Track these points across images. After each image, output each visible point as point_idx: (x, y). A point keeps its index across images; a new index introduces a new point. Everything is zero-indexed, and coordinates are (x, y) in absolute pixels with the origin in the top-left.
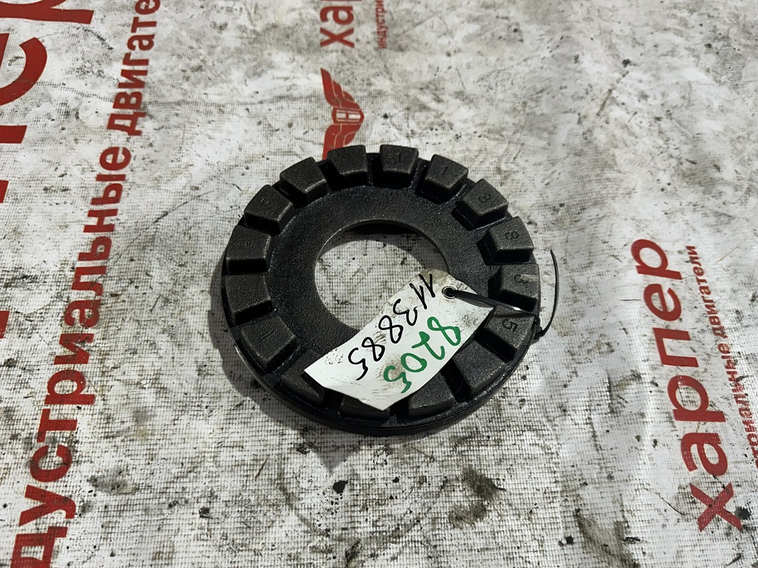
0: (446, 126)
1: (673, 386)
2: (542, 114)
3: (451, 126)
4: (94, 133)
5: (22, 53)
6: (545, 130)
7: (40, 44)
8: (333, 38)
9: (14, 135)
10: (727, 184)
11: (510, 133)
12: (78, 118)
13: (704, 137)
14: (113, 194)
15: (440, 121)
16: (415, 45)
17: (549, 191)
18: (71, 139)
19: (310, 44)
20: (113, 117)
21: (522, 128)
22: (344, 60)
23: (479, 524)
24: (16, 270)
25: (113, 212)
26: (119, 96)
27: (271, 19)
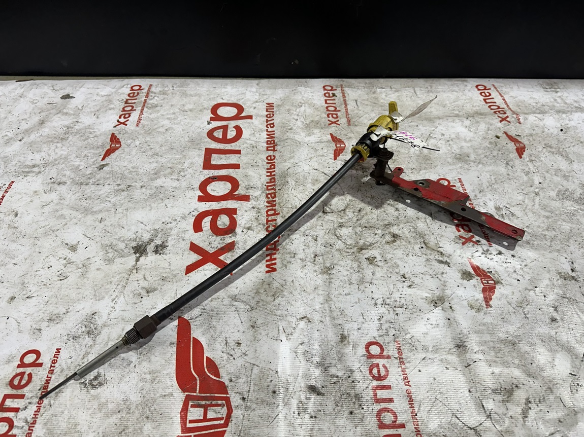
5: (234, 129)
6: (407, 148)
7: (239, 126)
8: (333, 123)
9: (238, 152)
10: (472, 161)
12: (256, 148)
13: (464, 148)
14: (272, 167)
16: (361, 124)
18: (256, 153)
19: (325, 125)
20: (267, 147)
22: (337, 129)
23: (394, 244)
24: (248, 185)
25: (275, 171)
26: (267, 141)
27: (311, 119)
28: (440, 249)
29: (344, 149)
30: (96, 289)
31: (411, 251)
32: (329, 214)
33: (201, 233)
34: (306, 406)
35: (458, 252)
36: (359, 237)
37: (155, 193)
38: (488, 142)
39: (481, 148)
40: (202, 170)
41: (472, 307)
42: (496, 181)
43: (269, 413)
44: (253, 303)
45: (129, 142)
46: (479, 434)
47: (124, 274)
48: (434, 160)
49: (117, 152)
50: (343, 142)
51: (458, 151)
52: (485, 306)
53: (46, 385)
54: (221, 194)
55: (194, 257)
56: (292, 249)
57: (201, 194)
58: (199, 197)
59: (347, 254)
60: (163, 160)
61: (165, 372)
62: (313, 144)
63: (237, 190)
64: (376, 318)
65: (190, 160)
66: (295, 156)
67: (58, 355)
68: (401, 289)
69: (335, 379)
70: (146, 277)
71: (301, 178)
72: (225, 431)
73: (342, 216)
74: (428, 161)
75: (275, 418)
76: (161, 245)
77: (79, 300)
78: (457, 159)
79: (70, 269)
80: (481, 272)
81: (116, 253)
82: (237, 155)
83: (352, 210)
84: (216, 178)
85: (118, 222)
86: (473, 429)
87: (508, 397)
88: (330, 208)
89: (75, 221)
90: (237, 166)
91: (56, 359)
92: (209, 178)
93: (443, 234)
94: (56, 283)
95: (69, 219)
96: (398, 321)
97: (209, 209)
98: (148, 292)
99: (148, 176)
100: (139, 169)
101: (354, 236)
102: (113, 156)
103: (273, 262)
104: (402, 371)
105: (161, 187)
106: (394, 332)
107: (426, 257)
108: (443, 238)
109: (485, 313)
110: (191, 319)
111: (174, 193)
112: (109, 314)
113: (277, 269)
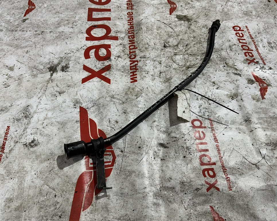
0: (194, 7)
1: (242, 46)
2: (214, 4)
3: (195, 7)
4: (125, 10)
6: (215, 7)
9: (109, 10)
10: (254, 15)
11: (207, 8)
12: (121, 7)
13: (249, 7)
14: (131, 19)
15: (192, 6)
17: (216, 17)
18: (121, 11)
20: (127, 7)
21: (210, 7)
24: (117, 31)
25: (133, 22)
26: (127, 4)
28: (235, 67)
29: (176, 8)
30: (28, 92)
31: (218, 68)
32: (168, 48)
33: (89, 59)
34: (158, 154)
35: (246, 68)
36: (187, 61)
37: (59, 36)
38: (263, 4)
39: (259, 8)
40: (87, 22)
41: (254, 99)
42: (268, 27)
43: (137, 158)
44: (124, 100)
45: (40, 5)
46: (258, 167)
47: (44, 83)
48: (231, 15)
49: (33, 11)
50: (175, 4)
51: (245, 9)
52: (261, 98)
53: (3, 146)
54: (100, 36)
55: (86, 74)
56: (146, 69)
57: (88, 36)
58: (86, 37)
59: (180, 71)
60: (62, 16)
61: (74, 137)
62: (157, 5)
63: (110, 33)
64: (198, 106)
65: (79, 16)
66: (145, 12)
67: (9, 130)
68: (212, 90)
69: (175, 139)
70: (58, 85)
71: (150, 26)
72: (112, 168)
73: (176, 49)
74: (227, 16)
75: (141, 161)
76: (65, 67)
77: (18, 99)
78: (245, 14)
79: (10, 81)
80: (259, 80)
81: (38, 71)
82: (108, 12)
83: (182, 45)
84: (96, 26)
85: (38, 53)
86: (255, 164)
87: (275, 147)
88: (168, 44)
89: (10, 52)
90: (109, 19)
91: (7, 132)
92: (92, 26)
93: (237, 58)
94: (3, 89)
95: (7, 52)
96: (210, 108)
97: (93, 45)
98: (60, 93)
99: (54, 25)
100: (48, 21)
101: (184, 60)
102: (31, 13)
103: (135, 76)
104: (213, 135)
105: (62, 32)
106: (208, 114)
107: (227, 71)
108: (237, 61)
109: (262, 103)
110: (87, 108)
111: (70, 35)
112: (37, 106)
113: (138, 81)
